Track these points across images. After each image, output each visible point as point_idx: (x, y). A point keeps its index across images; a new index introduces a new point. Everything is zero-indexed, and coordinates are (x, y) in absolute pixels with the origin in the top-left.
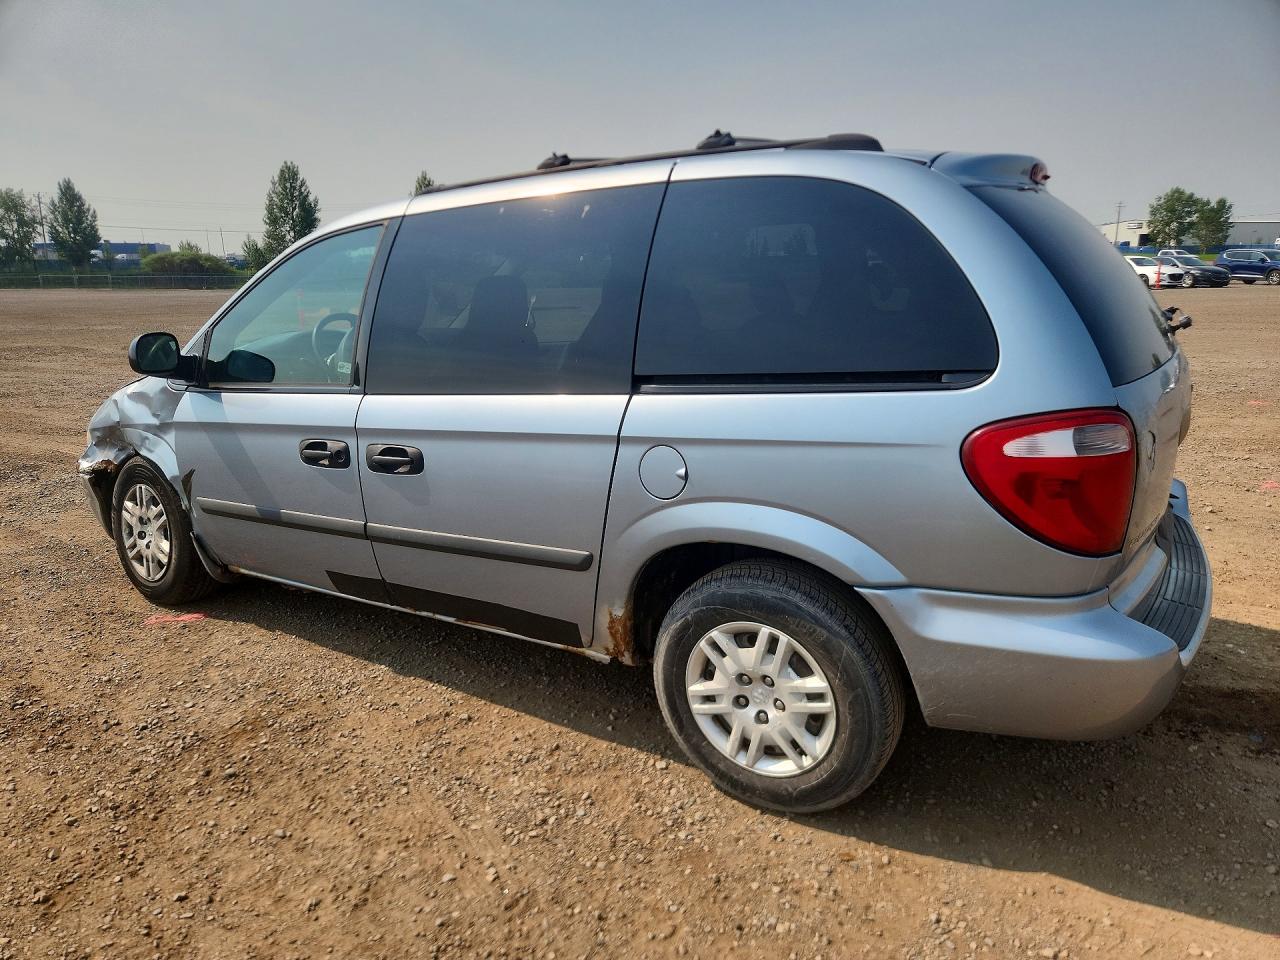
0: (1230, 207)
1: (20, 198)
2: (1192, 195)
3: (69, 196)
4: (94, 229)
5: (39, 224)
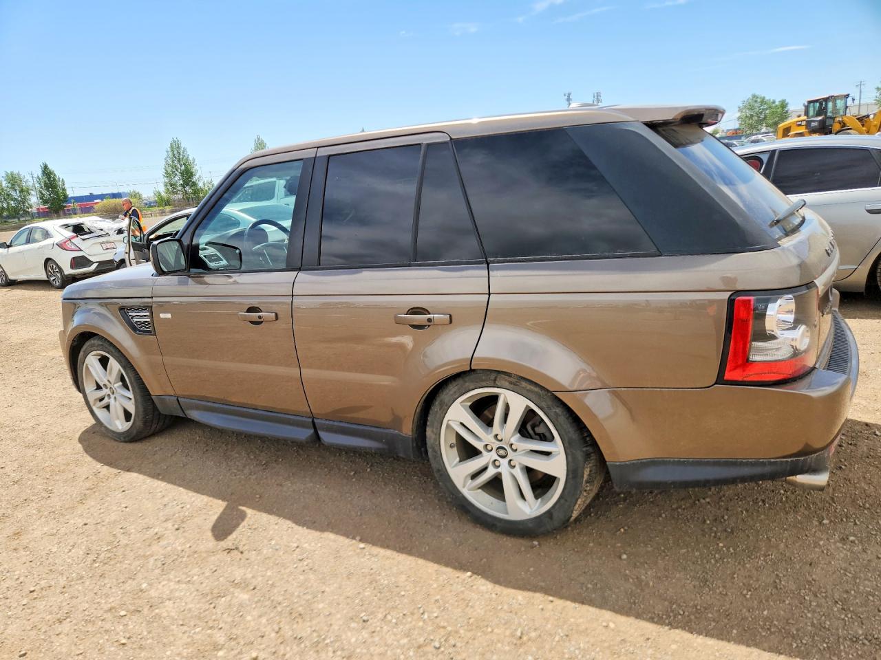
0: (787, 104)
1: (18, 175)
2: (764, 98)
3: (46, 171)
4: (64, 189)
5: (32, 190)
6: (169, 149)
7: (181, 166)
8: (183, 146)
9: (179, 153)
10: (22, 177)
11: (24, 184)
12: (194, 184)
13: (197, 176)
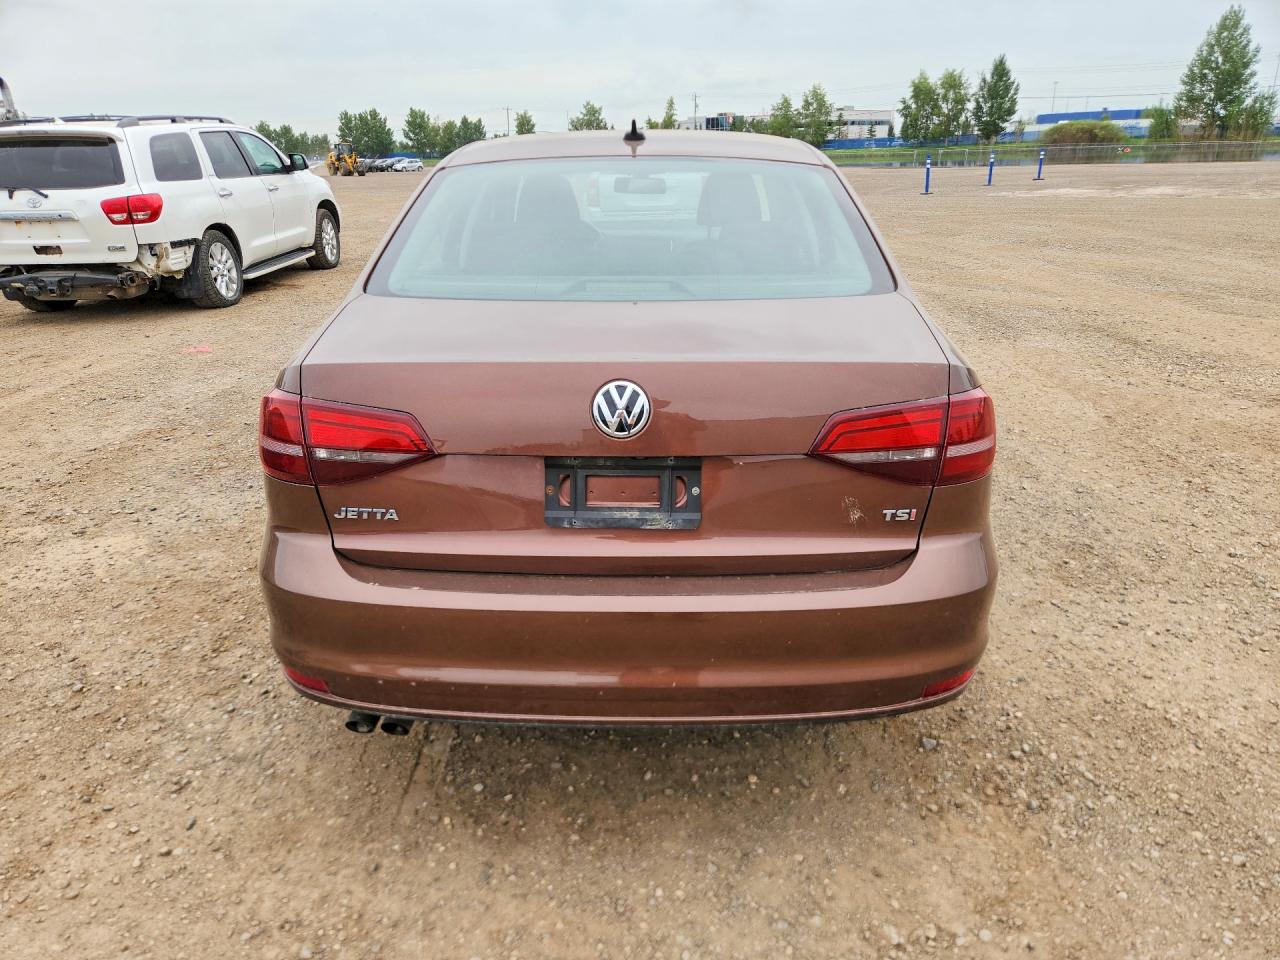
1: (960, 77)
5: (969, 101)
6: (1214, 29)
7: (1225, 62)
9: (1231, 36)
10: (963, 80)
11: (963, 92)
12: (1236, 99)
13: (1250, 84)
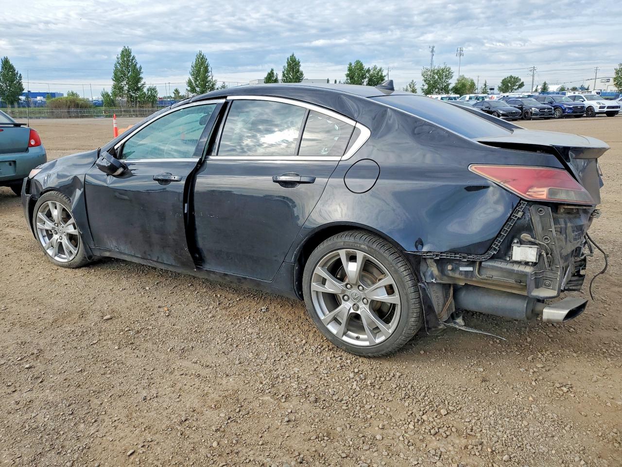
4: (20, 84)
6: (120, 56)
7: (129, 72)
8: (132, 54)
9: (128, 61)
12: (138, 89)
13: (142, 82)
